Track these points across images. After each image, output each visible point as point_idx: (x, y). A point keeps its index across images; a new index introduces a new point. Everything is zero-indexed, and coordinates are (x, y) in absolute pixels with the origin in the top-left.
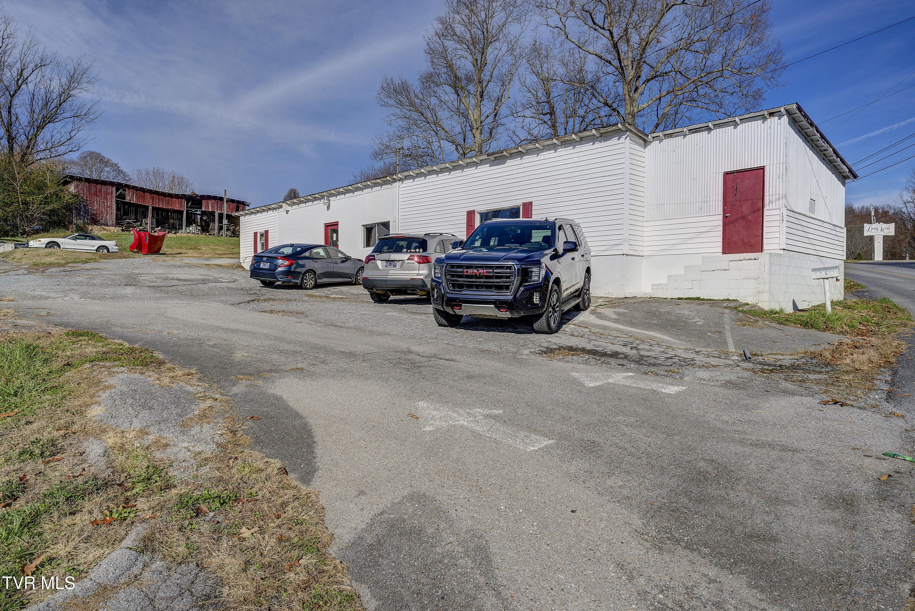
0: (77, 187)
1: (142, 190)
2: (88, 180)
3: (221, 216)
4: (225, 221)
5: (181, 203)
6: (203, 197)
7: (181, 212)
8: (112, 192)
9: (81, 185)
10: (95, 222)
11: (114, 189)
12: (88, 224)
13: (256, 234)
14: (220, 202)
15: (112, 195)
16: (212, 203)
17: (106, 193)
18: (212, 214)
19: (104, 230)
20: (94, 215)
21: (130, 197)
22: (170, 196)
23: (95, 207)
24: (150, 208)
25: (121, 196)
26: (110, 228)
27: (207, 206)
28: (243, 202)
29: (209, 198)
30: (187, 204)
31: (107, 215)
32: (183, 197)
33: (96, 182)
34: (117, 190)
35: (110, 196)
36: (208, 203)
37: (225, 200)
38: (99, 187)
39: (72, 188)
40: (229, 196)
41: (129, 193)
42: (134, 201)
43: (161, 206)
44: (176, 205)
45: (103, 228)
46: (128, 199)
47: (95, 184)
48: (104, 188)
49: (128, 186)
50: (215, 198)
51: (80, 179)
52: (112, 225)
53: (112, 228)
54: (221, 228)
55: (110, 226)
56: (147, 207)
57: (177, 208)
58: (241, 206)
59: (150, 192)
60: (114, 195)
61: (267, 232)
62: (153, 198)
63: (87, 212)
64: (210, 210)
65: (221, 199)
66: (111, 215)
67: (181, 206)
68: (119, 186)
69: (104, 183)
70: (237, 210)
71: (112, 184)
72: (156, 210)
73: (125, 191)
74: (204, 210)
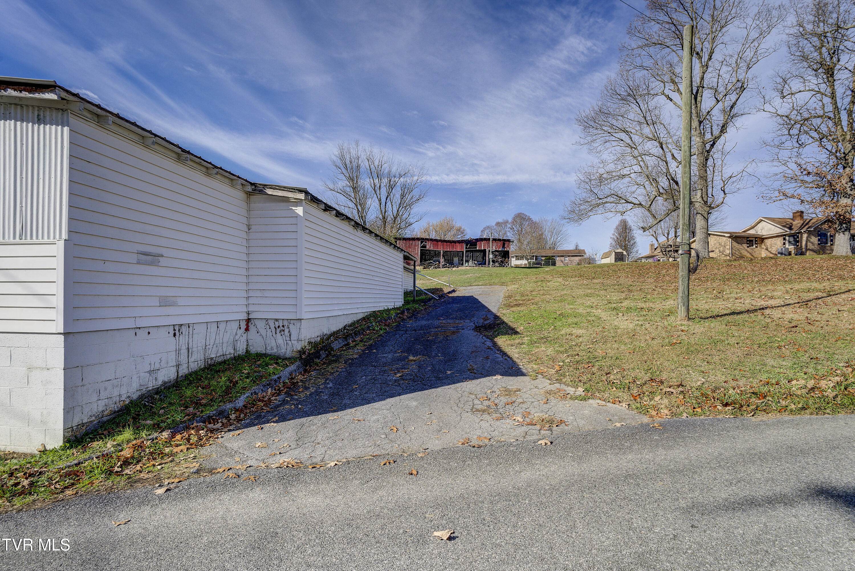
1: (436, 241)
2: (405, 239)
6: (477, 240)
8: (418, 244)
11: (420, 242)
14: (489, 242)
16: (484, 244)
17: (415, 246)
22: (454, 242)
24: (442, 252)
25: (425, 246)
29: (481, 240)
30: (466, 246)
31: (415, 259)
32: (463, 242)
33: (409, 239)
35: (417, 247)
36: (481, 244)
37: (491, 240)
38: (411, 242)
41: (428, 244)
43: (449, 250)
44: (459, 248)
46: (428, 247)
47: (409, 241)
48: (414, 242)
50: (485, 240)
51: (400, 239)
56: (439, 252)
57: (459, 250)
58: (506, 243)
59: (442, 241)
60: (420, 246)
64: (483, 249)
66: (417, 259)
67: (462, 247)
68: (422, 240)
69: (413, 239)
70: (503, 246)
71: (418, 239)
72: (445, 252)
73: (426, 242)
74: (478, 249)
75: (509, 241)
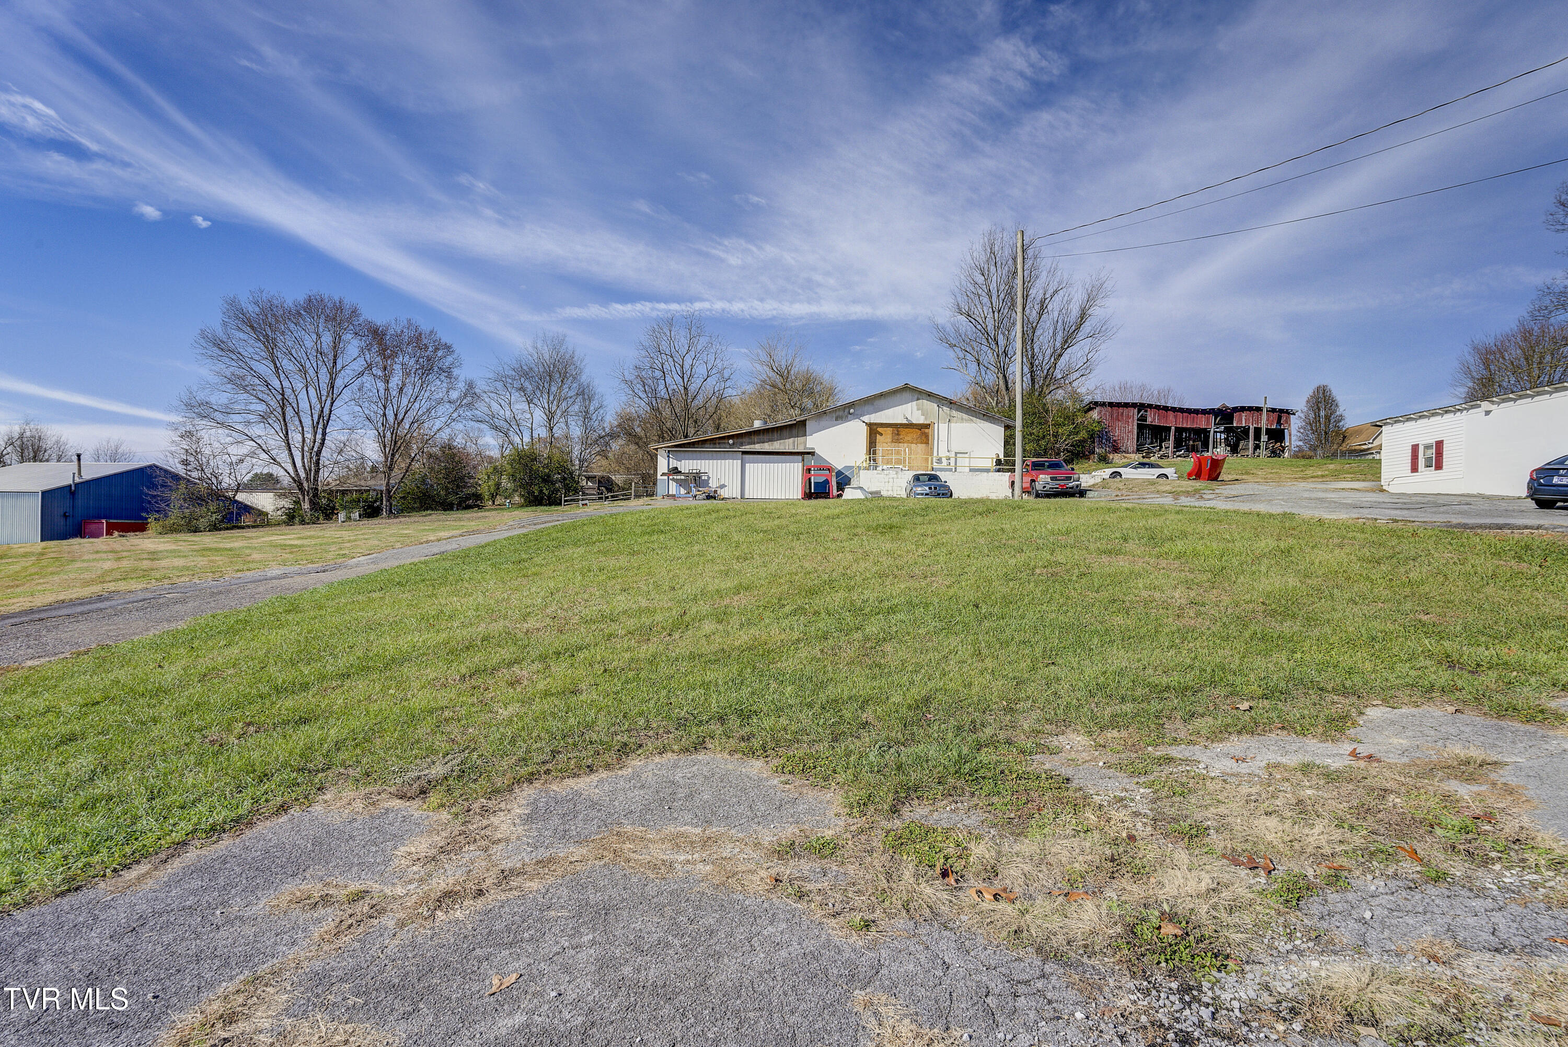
0: (1100, 413)
1: (1166, 408)
2: (1111, 405)
3: (1258, 431)
4: (1264, 438)
5: (1208, 419)
6: (1236, 409)
8: (1133, 415)
9: (1104, 410)
10: (1116, 450)
11: (1136, 410)
12: (1110, 452)
13: (1415, 448)
14: (1256, 414)
15: (1133, 418)
16: (1247, 417)
17: (1128, 417)
18: (1246, 431)
19: (1125, 457)
20: (1115, 441)
21: (1152, 418)
22: (1196, 412)
23: (1116, 433)
24: (1173, 428)
25: (1143, 418)
26: (1130, 455)
27: (1241, 421)
29: (1243, 409)
30: (1216, 419)
31: (1127, 442)
32: (1212, 411)
33: (1119, 405)
34: (1139, 412)
35: (1131, 419)
36: (1241, 417)
37: (1265, 410)
38: (1121, 410)
39: (1095, 414)
40: (1270, 405)
41: (1151, 414)
42: (1156, 423)
43: (1185, 426)
44: (1201, 422)
45: (1123, 457)
46: (1149, 420)
47: (1117, 408)
48: (1126, 410)
49: (1150, 406)
50: (1250, 409)
51: (1103, 404)
52: (1132, 452)
53: (1133, 456)
54: (1257, 447)
55: (1129, 453)
56: (1169, 429)
57: (1203, 426)
58: (1284, 416)
59: (1174, 409)
60: (1136, 418)
61: (1439, 444)
62: (1176, 417)
63: (1108, 440)
64: (1244, 426)
65: (1259, 409)
66: (1131, 442)
67: (1208, 422)
68: (1141, 407)
69: (1126, 405)
70: (1279, 422)
71: (1134, 405)
72: (1179, 430)
73: (1146, 411)
74: (1235, 425)
75: (1288, 412)
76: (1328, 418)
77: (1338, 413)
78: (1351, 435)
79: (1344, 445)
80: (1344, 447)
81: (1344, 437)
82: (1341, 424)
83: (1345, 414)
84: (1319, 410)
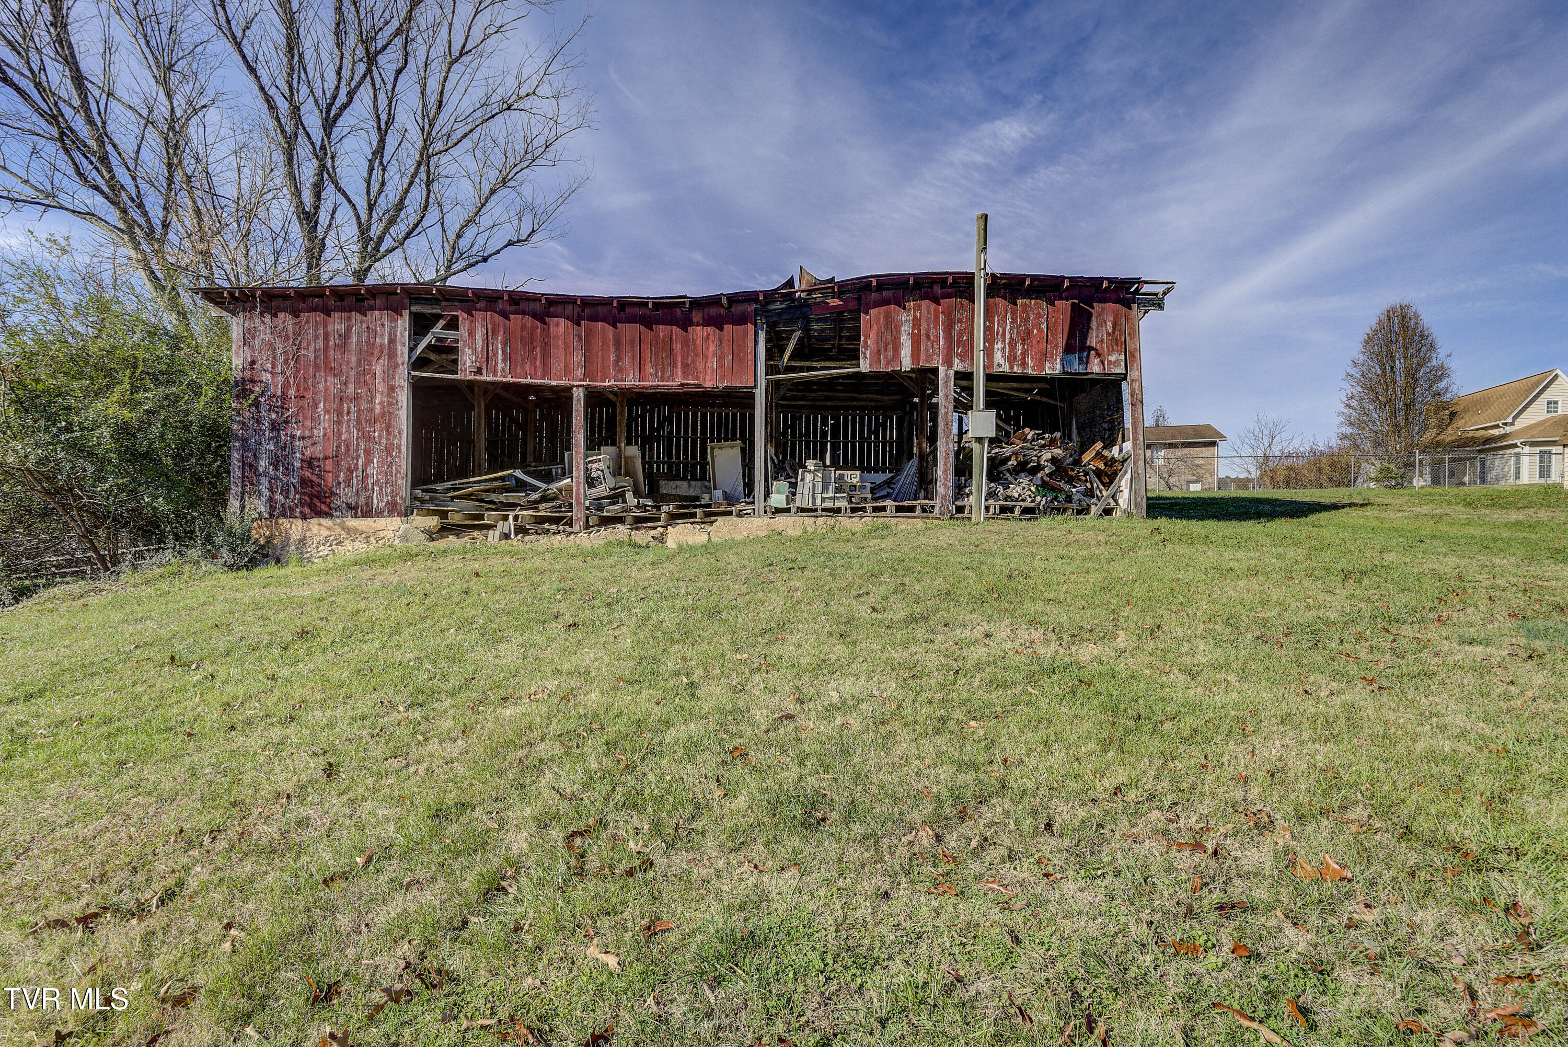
0: (243, 340)
1: (538, 308)
2: (280, 300)
5: (737, 347)
7: (744, 399)
8: (392, 341)
9: (261, 326)
10: (315, 499)
11: (403, 324)
12: (288, 512)
14: (963, 309)
15: (392, 355)
16: (916, 323)
17: (369, 351)
19: (356, 535)
20: (310, 463)
21: (479, 356)
22: (680, 314)
23: (320, 424)
24: (578, 395)
25: (439, 356)
26: (381, 523)
27: (890, 344)
28: (1125, 284)
29: (898, 288)
30: (775, 348)
31: (368, 462)
34: (421, 325)
35: (384, 361)
36: (891, 326)
38: (338, 320)
41: (472, 334)
42: (501, 373)
43: (631, 381)
45: (348, 530)
47: (320, 317)
48: (359, 323)
49: (470, 300)
52: (392, 509)
53: (392, 526)
55: (379, 514)
56: (562, 397)
57: (710, 380)
59: (575, 308)
62: (587, 341)
63: (284, 455)
64: (907, 364)
65: (961, 285)
67: (740, 363)
68: (428, 303)
70: (1078, 341)
71: (392, 297)
73: (453, 324)
74: (865, 366)
75: (1123, 290)
76: (1412, 375)
77: (1434, 363)
78: (1466, 410)
79: (1450, 430)
80: (1449, 435)
81: (1453, 415)
82: (1442, 385)
83: (1453, 364)
84: (1393, 358)
